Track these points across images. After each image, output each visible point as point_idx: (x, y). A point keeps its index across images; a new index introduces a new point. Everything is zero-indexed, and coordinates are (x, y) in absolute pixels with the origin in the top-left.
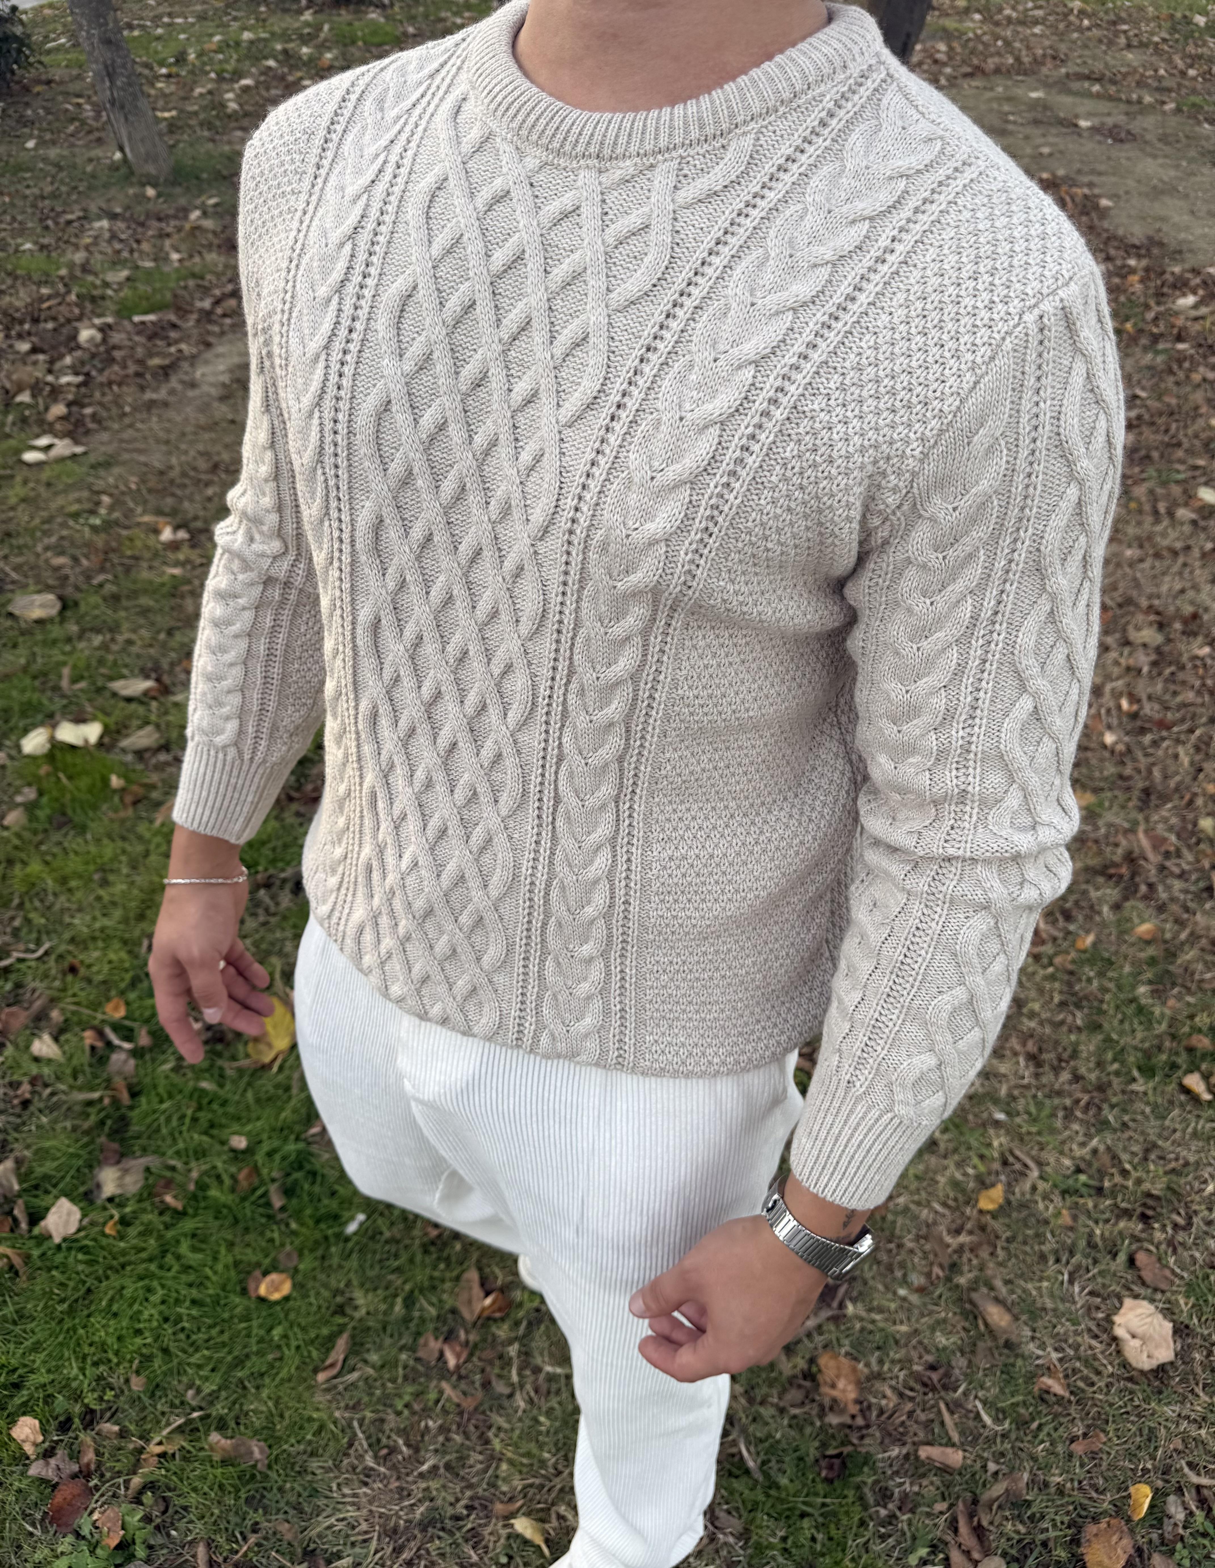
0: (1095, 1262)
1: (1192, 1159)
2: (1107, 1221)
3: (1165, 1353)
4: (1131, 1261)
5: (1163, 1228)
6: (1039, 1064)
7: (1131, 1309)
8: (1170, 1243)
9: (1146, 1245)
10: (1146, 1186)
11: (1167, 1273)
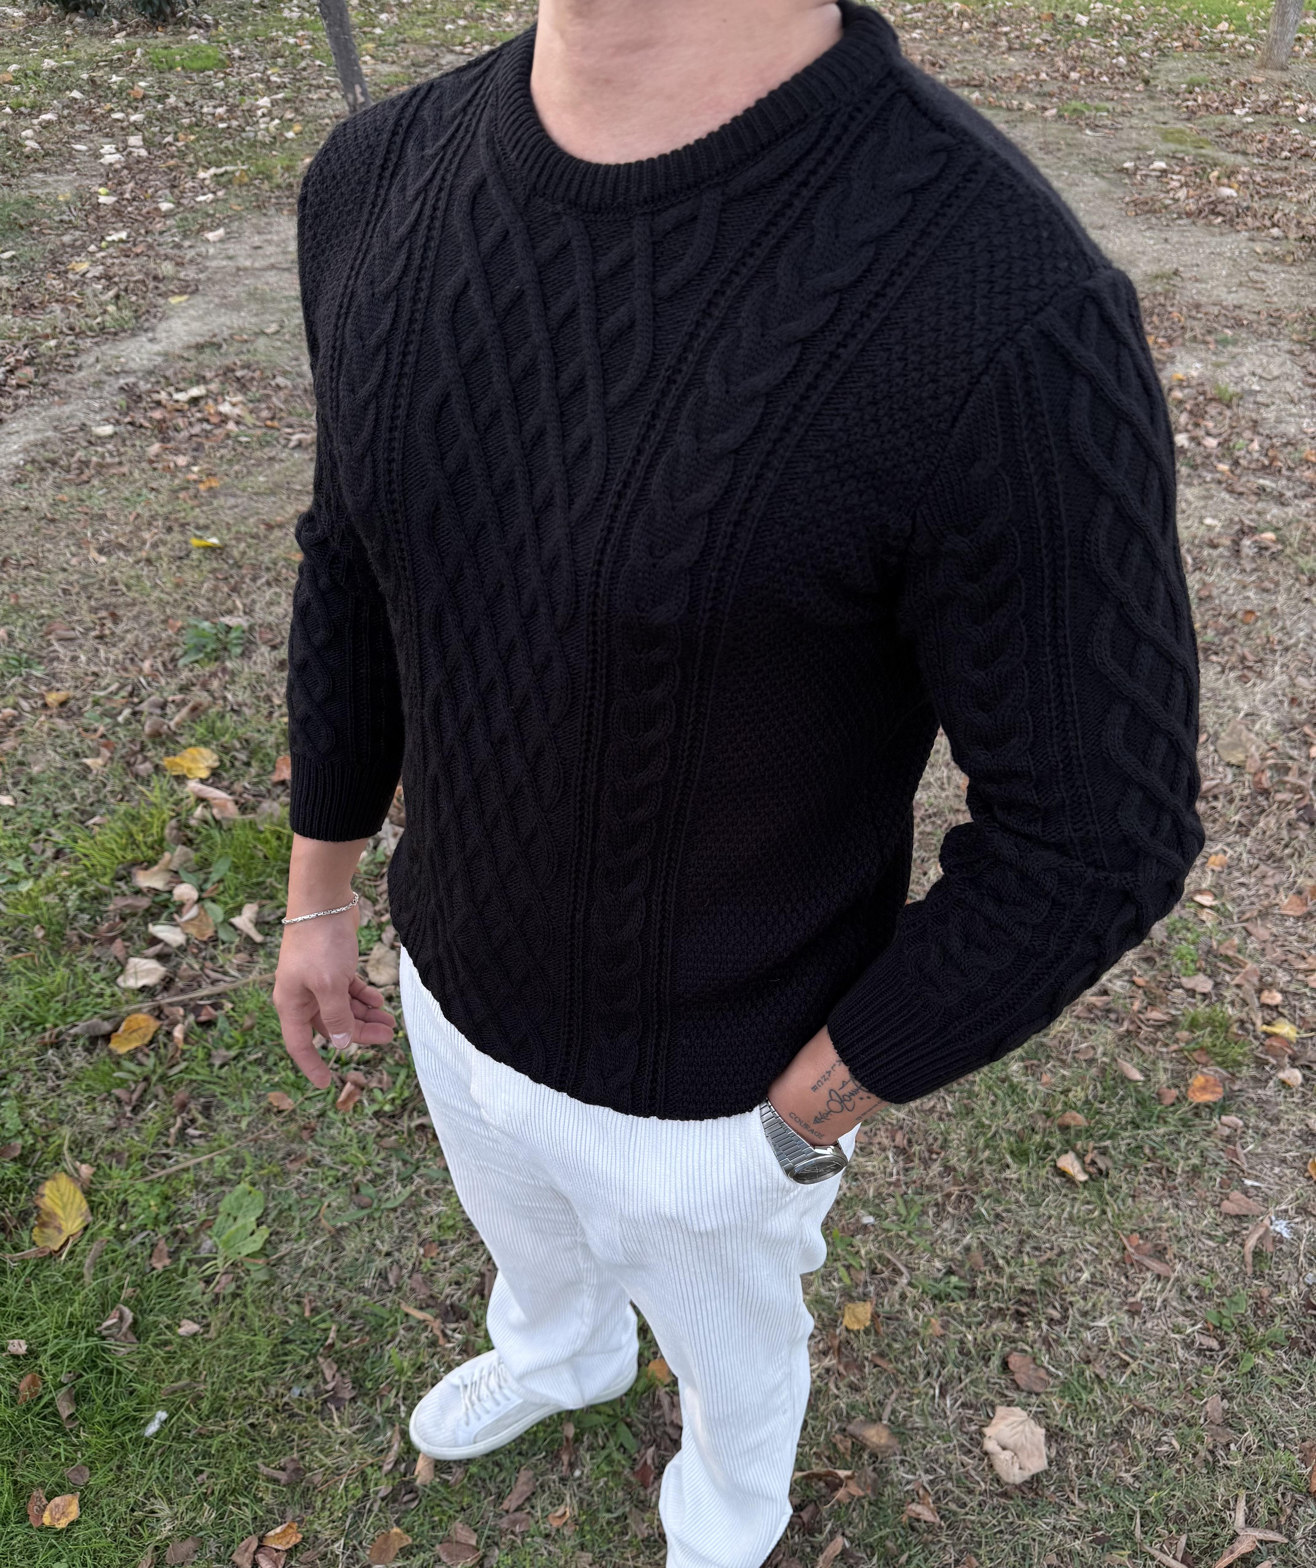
0: (968, 1370)
1: (1067, 1246)
2: (980, 1324)
3: (1037, 1464)
4: (1005, 1365)
5: (1038, 1324)
6: (909, 1159)
7: (1003, 1418)
8: (1046, 1341)
9: (1021, 1345)
10: (1020, 1282)
11: (1042, 1373)
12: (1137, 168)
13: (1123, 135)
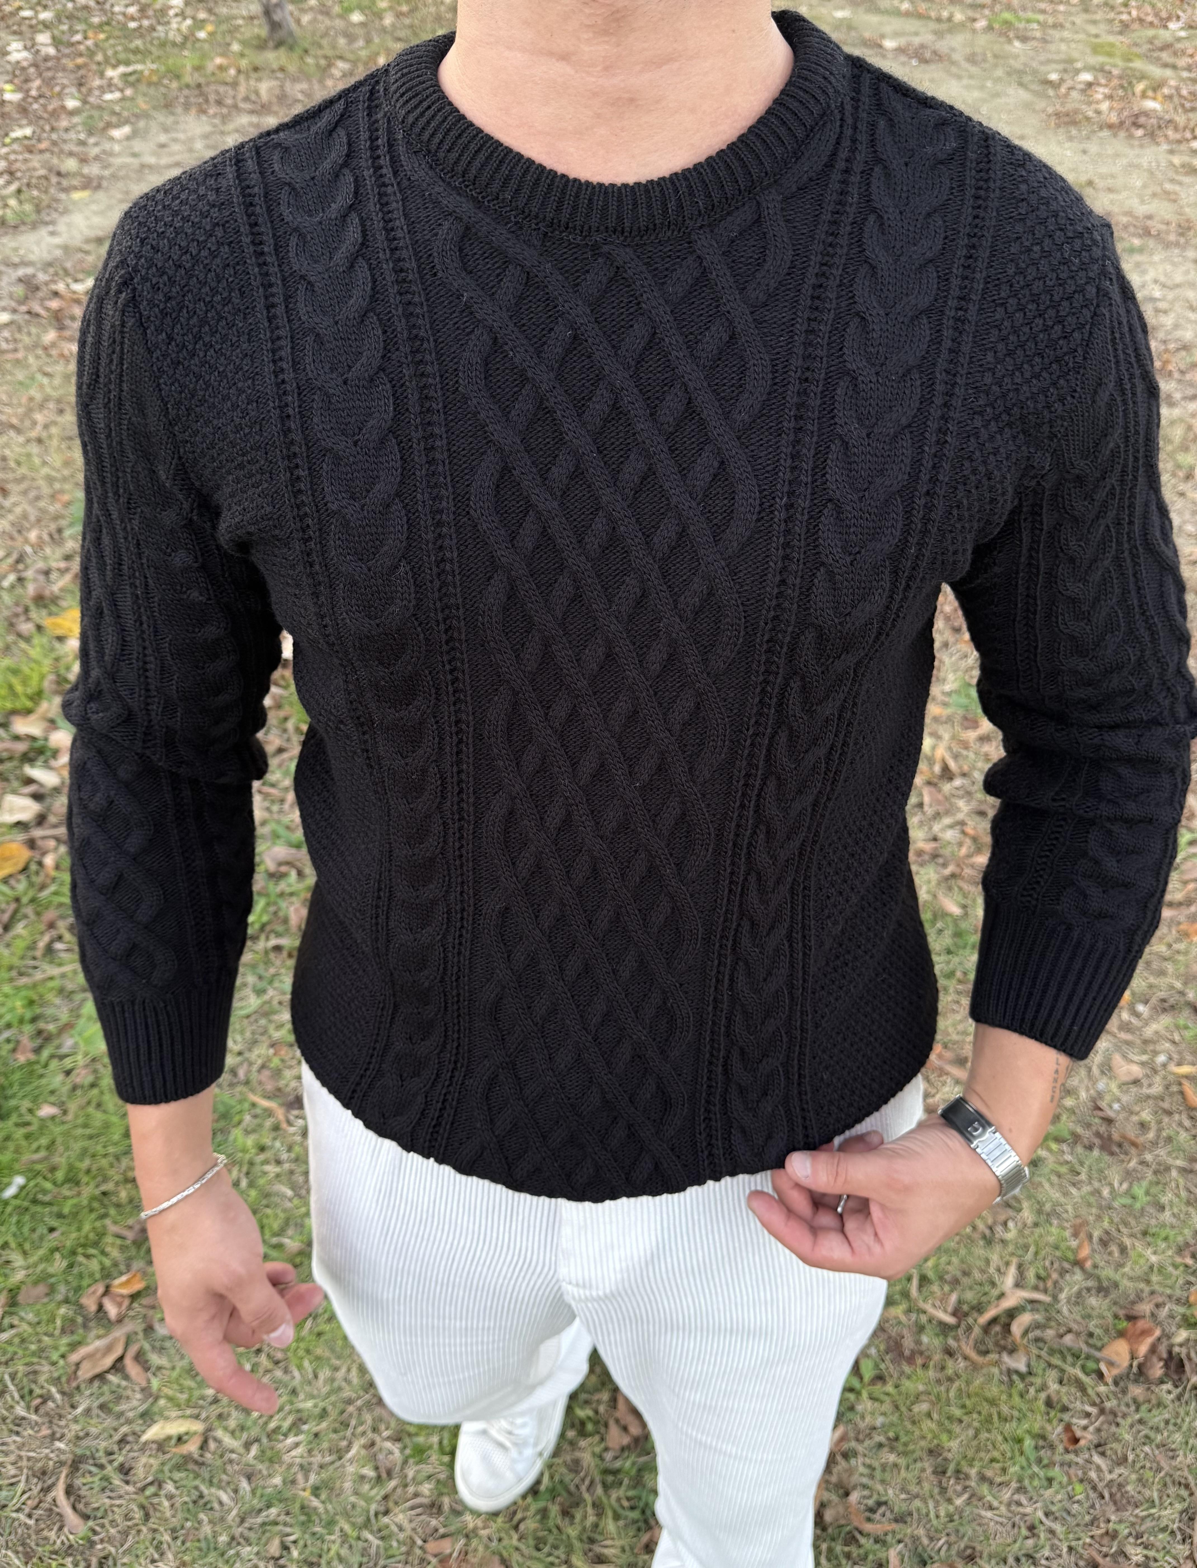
12: (1062, 80)
13: (1052, 47)
